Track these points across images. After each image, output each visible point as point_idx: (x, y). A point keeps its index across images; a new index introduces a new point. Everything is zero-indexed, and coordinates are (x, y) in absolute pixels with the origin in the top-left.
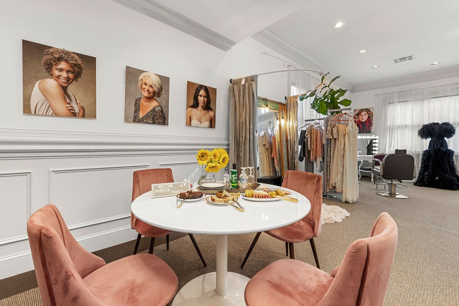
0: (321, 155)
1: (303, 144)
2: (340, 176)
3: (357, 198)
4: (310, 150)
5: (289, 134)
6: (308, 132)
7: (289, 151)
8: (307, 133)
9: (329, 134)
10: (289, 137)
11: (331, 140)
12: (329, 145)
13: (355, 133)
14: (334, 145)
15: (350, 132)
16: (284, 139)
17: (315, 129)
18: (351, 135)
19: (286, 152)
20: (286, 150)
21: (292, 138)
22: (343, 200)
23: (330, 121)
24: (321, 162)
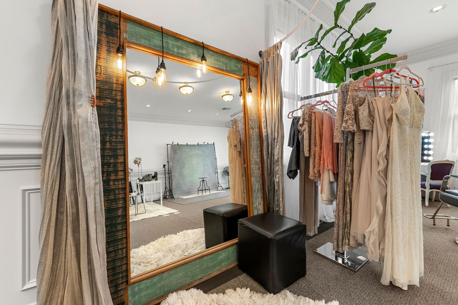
0: (330, 167)
1: (295, 144)
2: (375, 221)
3: (420, 273)
4: (309, 157)
5: (265, 124)
6: (304, 120)
7: (265, 158)
8: (301, 122)
9: (350, 122)
10: (264, 130)
11: (353, 134)
12: (350, 147)
13: (416, 116)
14: (362, 145)
15: (405, 113)
16: (254, 133)
17: (320, 113)
18: (407, 122)
19: (258, 160)
20: (259, 156)
21: (269, 132)
22: (386, 281)
23: (352, 90)
24: (331, 183)
